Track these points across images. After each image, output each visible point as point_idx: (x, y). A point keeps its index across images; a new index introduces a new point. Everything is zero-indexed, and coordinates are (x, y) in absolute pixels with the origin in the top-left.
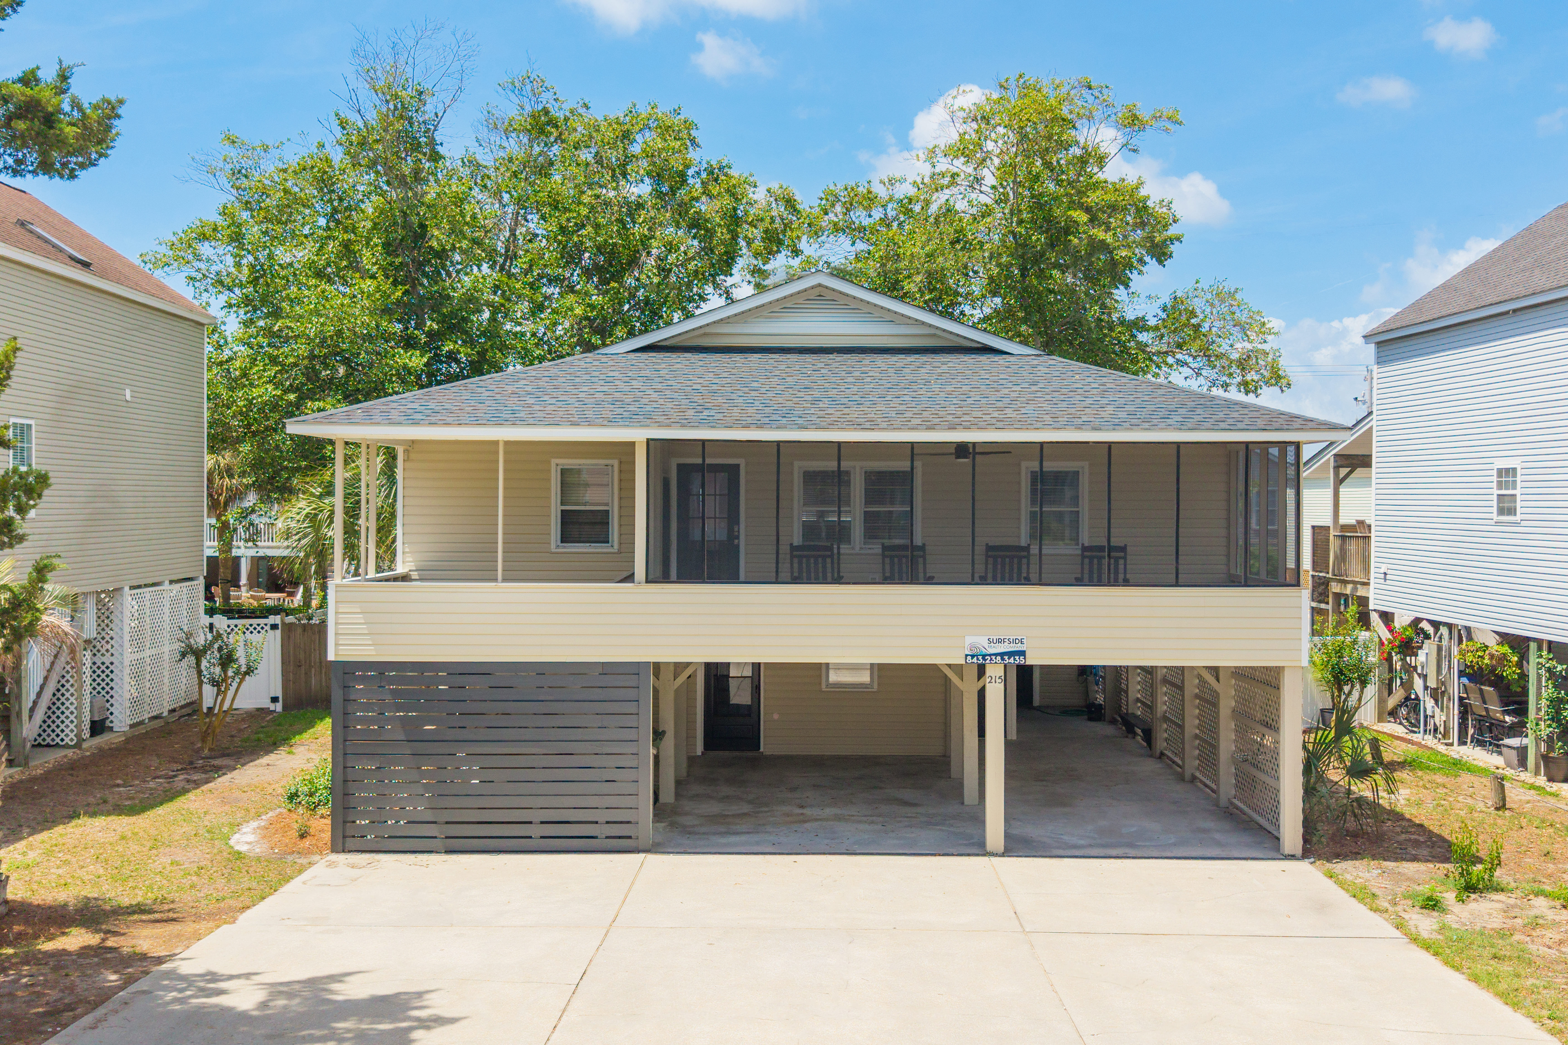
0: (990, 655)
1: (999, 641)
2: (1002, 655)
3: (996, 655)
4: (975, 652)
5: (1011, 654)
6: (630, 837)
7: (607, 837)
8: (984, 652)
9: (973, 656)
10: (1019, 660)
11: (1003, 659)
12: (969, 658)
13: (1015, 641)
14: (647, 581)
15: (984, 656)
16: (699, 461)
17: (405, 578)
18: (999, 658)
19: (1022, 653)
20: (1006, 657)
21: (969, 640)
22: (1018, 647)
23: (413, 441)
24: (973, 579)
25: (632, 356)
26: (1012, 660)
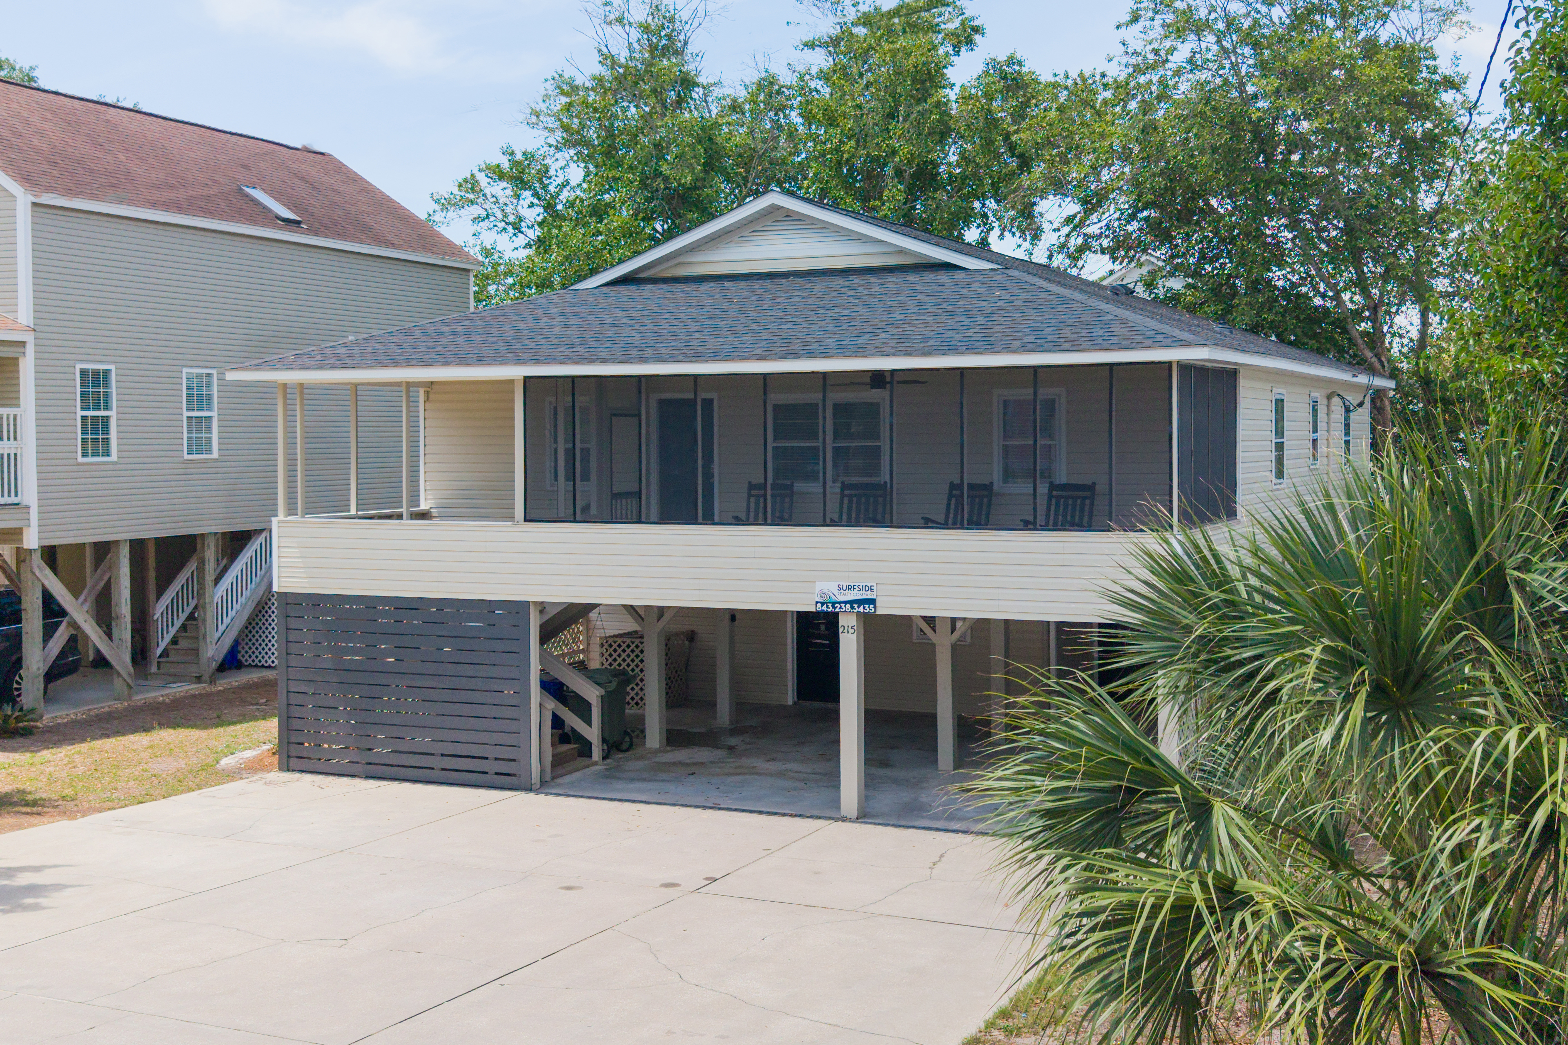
0: (840, 603)
1: (850, 588)
2: (851, 603)
3: (846, 602)
4: (825, 599)
5: (861, 602)
6: (514, 775)
7: (497, 774)
8: (834, 599)
9: (823, 604)
10: (869, 609)
11: (852, 608)
12: (819, 605)
13: (865, 588)
14: (525, 520)
15: (833, 604)
16: (691, 396)
17: (424, 515)
18: (848, 606)
19: (872, 602)
20: (856, 606)
21: (820, 586)
22: (869, 595)
23: (432, 383)
24: (825, 520)
25: (605, 289)
26: (861, 609)
